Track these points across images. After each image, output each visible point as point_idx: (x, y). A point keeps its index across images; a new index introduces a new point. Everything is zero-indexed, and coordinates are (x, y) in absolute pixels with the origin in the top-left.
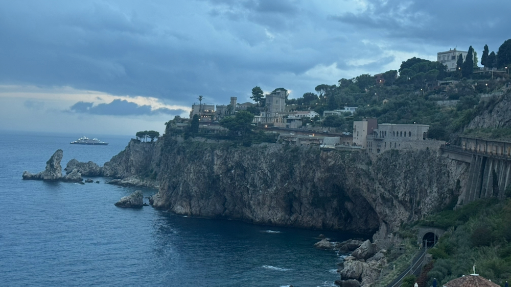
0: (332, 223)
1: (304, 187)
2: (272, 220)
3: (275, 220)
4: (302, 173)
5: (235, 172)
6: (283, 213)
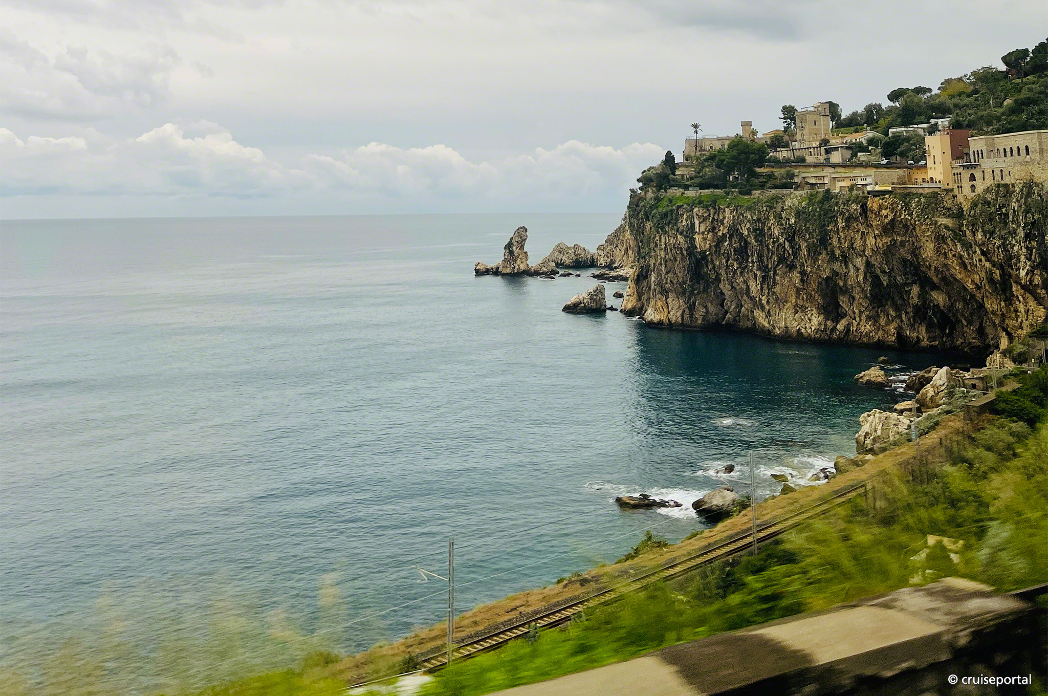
0: (915, 334)
1: (851, 266)
5: (730, 244)
6: (821, 318)
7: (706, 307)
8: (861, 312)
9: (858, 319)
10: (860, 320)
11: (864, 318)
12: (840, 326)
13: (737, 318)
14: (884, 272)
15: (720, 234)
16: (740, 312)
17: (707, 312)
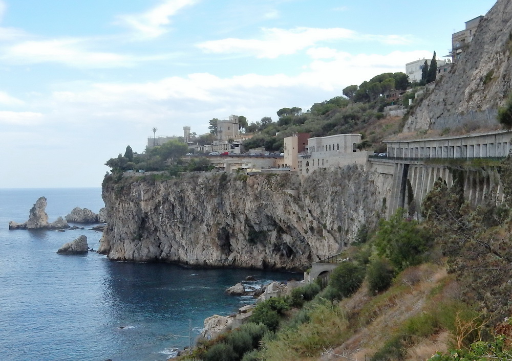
0: (273, 261)
1: (237, 220)
2: (207, 261)
3: (211, 261)
4: (232, 204)
5: (163, 208)
6: (219, 253)
7: (148, 248)
8: (242, 248)
9: (240, 253)
10: (242, 254)
11: (244, 252)
12: (230, 258)
13: (169, 255)
14: (256, 224)
15: (157, 201)
16: (170, 251)
17: (149, 251)
